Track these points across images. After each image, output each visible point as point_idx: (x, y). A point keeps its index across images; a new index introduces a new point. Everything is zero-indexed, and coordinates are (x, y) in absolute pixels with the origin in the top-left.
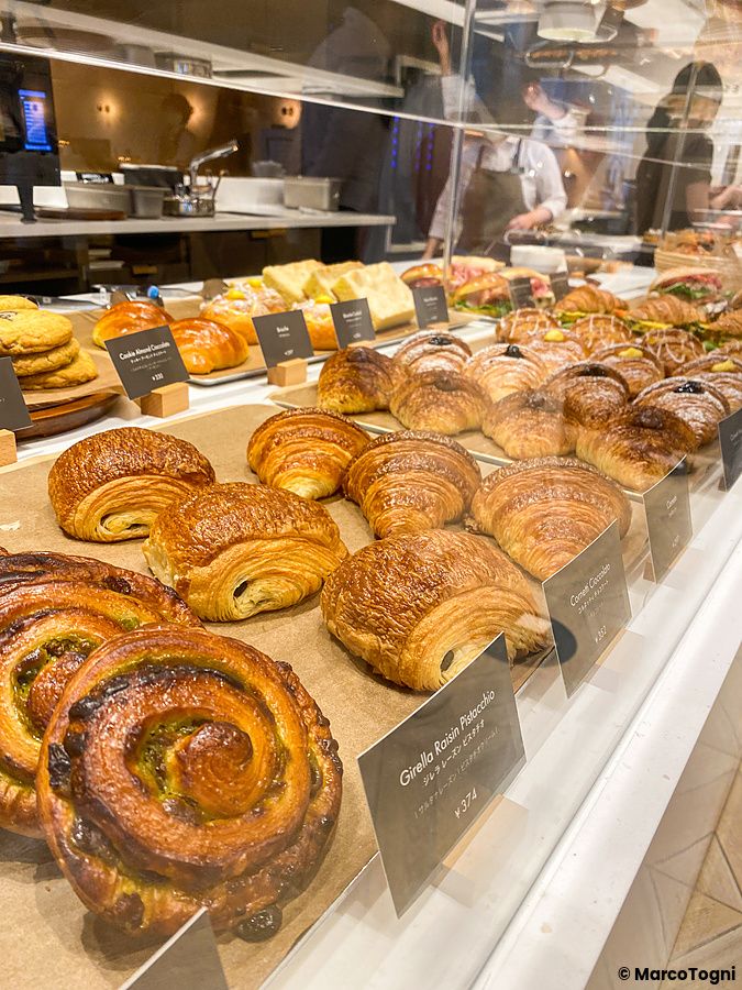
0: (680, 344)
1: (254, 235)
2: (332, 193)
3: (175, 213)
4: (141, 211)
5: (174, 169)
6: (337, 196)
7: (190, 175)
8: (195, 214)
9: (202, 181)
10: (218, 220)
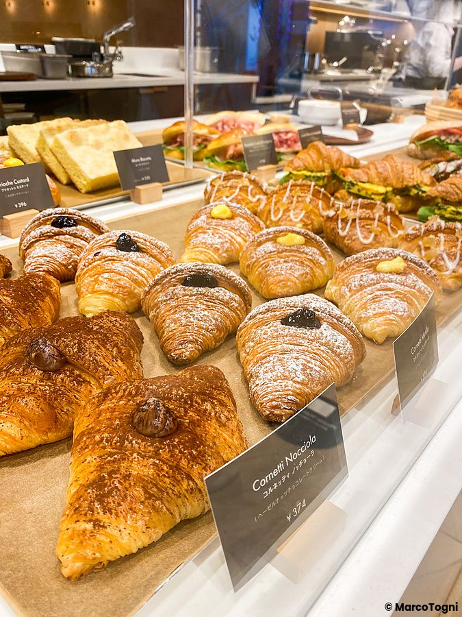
0: (374, 219)
1: (142, 91)
2: (212, 58)
3: (81, 75)
4: (49, 74)
5: (93, 41)
6: (216, 60)
7: (104, 46)
8: (97, 75)
9: (112, 50)
10: (115, 80)
